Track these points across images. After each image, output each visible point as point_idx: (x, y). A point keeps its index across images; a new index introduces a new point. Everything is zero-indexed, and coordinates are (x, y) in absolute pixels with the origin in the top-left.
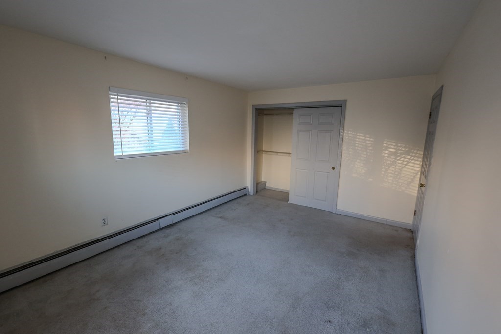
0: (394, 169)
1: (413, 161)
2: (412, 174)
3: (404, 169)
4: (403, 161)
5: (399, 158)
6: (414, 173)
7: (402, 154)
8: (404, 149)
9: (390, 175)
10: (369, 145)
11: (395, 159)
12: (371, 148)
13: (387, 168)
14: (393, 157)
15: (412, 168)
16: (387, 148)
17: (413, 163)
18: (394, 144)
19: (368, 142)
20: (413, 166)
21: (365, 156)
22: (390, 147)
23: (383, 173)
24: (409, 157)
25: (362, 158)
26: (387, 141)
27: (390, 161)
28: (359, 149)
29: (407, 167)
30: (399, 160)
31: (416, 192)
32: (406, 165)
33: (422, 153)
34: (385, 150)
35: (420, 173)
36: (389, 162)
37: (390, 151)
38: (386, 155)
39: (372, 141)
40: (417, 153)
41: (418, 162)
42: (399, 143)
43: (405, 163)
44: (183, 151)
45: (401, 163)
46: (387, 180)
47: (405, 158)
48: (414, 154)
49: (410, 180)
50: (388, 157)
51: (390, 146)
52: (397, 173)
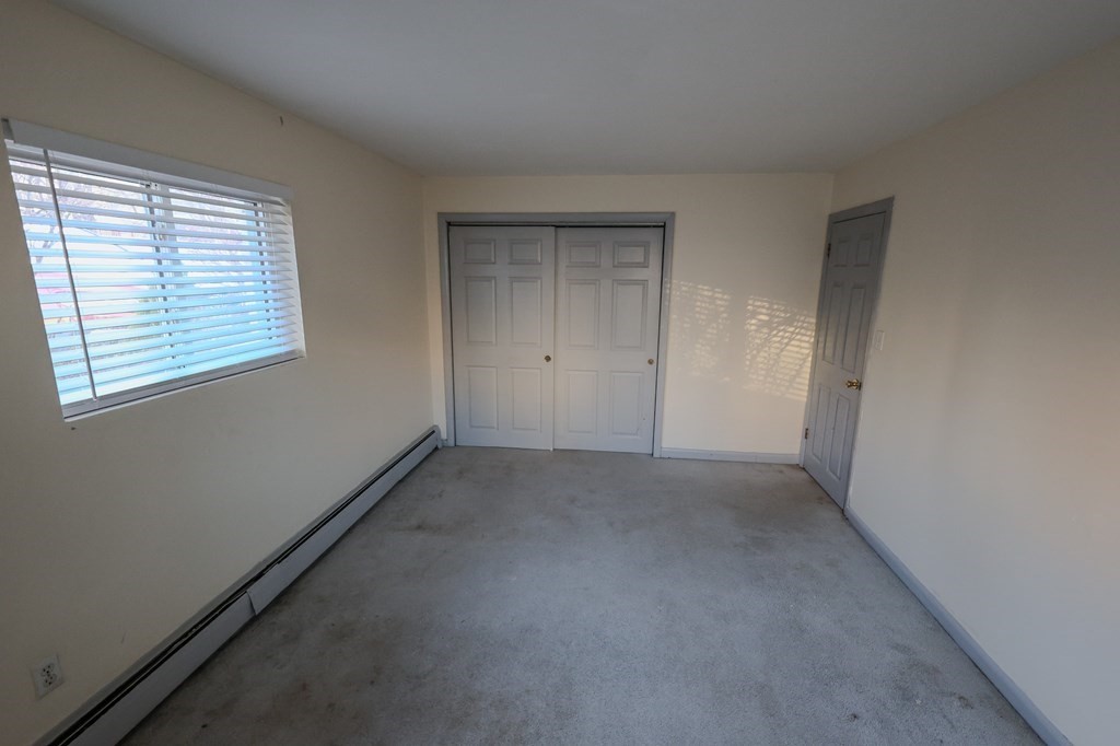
0: (766, 355)
1: (799, 337)
2: (797, 362)
3: (784, 353)
4: (783, 337)
5: (775, 332)
6: (800, 359)
7: (779, 324)
8: (783, 315)
9: (761, 365)
10: (722, 309)
11: (769, 334)
12: (725, 315)
13: (755, 352)
14: (765, 330)
15: (797, 349)
16: (754, 314)
17: (799, 340)
18: (767, 305)
19: (719, 302)
20: (798, 346)
21: (715, 332)
22: (761, 311)
23: (748, 363)
24: (792, 329)
25: (708, 336)
26: (755, 300)
27: (760, 338)
28: (703, 317)
29: (788, 348)
30: (775, 336)
31: (806, 394)
32: (787, 344)
33: (814, 320)
34: (753, 317)
35: (810, 359)
36: (758, 341)
37: (760, 320)
38: (753, 328)
39: (725, 300)
40: (803, 322)
41: (807, 339)
42: (777, 304)
43: (786, 341)
44: (287, 353)
45: (779, 342)
46: (754, 377)
47: (786, 332)
48: (800, 324)
49: (794, 373)
50: (756, 331)
51: (759, 310)
52: (771, 362)
